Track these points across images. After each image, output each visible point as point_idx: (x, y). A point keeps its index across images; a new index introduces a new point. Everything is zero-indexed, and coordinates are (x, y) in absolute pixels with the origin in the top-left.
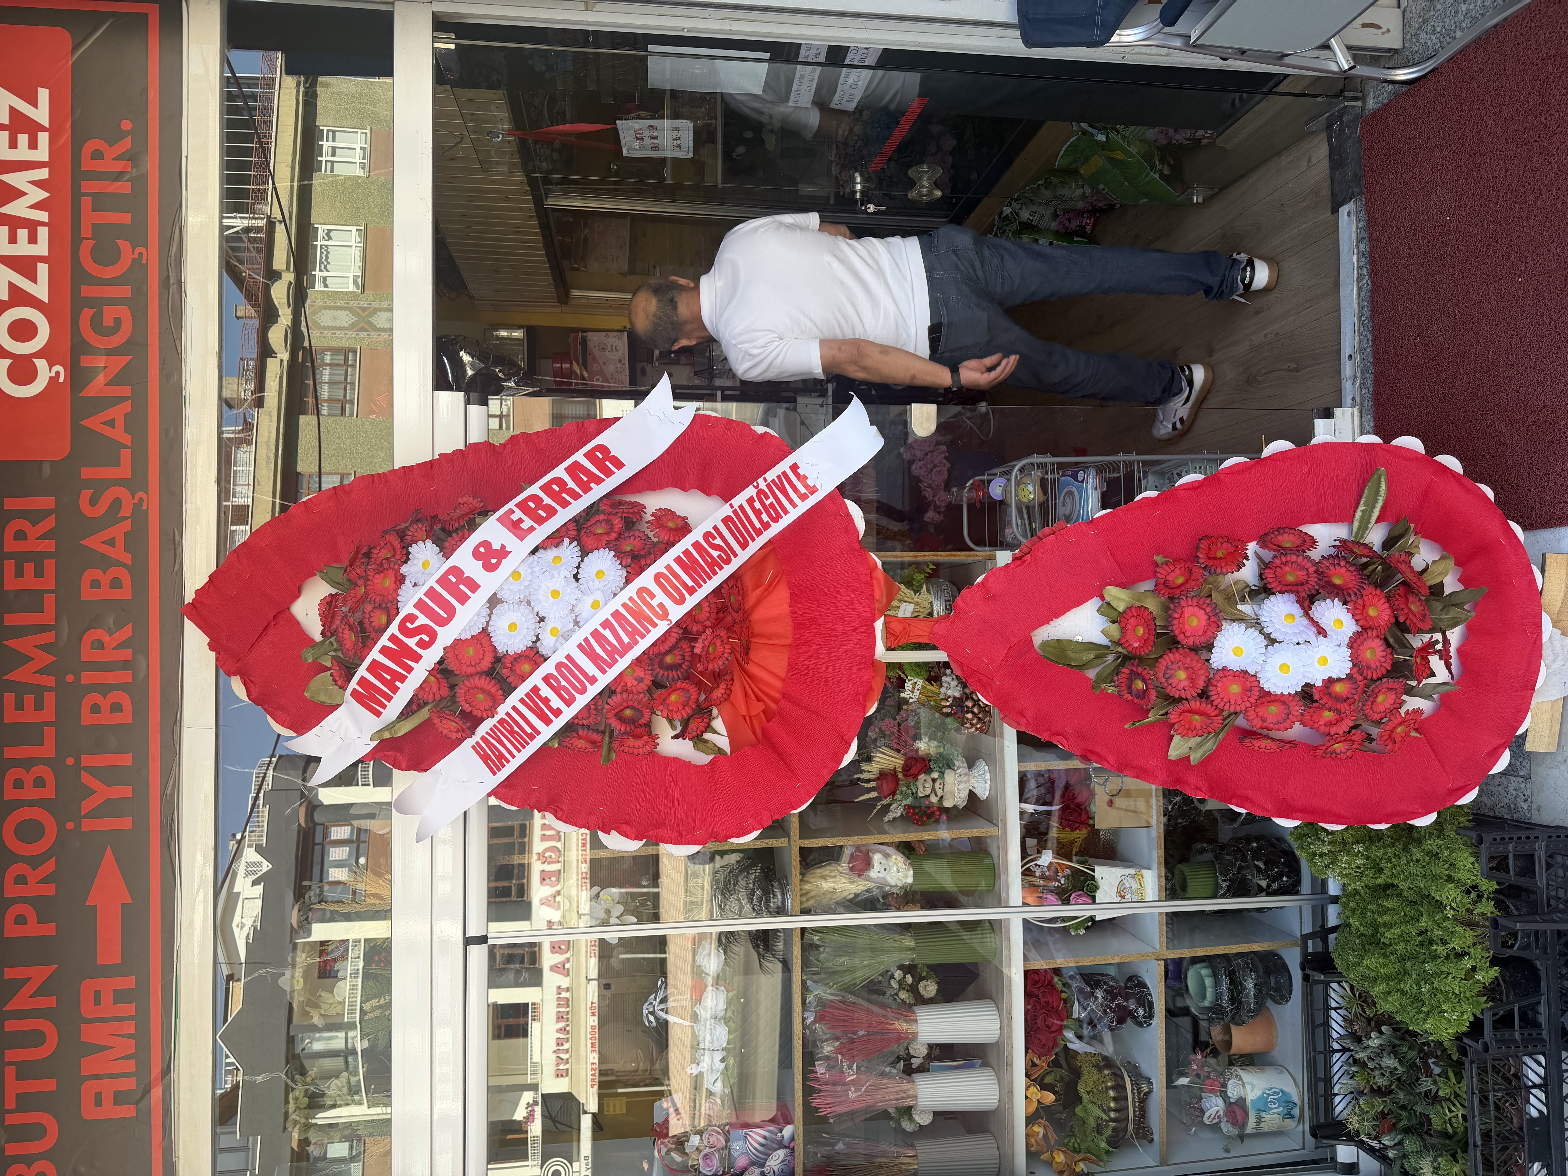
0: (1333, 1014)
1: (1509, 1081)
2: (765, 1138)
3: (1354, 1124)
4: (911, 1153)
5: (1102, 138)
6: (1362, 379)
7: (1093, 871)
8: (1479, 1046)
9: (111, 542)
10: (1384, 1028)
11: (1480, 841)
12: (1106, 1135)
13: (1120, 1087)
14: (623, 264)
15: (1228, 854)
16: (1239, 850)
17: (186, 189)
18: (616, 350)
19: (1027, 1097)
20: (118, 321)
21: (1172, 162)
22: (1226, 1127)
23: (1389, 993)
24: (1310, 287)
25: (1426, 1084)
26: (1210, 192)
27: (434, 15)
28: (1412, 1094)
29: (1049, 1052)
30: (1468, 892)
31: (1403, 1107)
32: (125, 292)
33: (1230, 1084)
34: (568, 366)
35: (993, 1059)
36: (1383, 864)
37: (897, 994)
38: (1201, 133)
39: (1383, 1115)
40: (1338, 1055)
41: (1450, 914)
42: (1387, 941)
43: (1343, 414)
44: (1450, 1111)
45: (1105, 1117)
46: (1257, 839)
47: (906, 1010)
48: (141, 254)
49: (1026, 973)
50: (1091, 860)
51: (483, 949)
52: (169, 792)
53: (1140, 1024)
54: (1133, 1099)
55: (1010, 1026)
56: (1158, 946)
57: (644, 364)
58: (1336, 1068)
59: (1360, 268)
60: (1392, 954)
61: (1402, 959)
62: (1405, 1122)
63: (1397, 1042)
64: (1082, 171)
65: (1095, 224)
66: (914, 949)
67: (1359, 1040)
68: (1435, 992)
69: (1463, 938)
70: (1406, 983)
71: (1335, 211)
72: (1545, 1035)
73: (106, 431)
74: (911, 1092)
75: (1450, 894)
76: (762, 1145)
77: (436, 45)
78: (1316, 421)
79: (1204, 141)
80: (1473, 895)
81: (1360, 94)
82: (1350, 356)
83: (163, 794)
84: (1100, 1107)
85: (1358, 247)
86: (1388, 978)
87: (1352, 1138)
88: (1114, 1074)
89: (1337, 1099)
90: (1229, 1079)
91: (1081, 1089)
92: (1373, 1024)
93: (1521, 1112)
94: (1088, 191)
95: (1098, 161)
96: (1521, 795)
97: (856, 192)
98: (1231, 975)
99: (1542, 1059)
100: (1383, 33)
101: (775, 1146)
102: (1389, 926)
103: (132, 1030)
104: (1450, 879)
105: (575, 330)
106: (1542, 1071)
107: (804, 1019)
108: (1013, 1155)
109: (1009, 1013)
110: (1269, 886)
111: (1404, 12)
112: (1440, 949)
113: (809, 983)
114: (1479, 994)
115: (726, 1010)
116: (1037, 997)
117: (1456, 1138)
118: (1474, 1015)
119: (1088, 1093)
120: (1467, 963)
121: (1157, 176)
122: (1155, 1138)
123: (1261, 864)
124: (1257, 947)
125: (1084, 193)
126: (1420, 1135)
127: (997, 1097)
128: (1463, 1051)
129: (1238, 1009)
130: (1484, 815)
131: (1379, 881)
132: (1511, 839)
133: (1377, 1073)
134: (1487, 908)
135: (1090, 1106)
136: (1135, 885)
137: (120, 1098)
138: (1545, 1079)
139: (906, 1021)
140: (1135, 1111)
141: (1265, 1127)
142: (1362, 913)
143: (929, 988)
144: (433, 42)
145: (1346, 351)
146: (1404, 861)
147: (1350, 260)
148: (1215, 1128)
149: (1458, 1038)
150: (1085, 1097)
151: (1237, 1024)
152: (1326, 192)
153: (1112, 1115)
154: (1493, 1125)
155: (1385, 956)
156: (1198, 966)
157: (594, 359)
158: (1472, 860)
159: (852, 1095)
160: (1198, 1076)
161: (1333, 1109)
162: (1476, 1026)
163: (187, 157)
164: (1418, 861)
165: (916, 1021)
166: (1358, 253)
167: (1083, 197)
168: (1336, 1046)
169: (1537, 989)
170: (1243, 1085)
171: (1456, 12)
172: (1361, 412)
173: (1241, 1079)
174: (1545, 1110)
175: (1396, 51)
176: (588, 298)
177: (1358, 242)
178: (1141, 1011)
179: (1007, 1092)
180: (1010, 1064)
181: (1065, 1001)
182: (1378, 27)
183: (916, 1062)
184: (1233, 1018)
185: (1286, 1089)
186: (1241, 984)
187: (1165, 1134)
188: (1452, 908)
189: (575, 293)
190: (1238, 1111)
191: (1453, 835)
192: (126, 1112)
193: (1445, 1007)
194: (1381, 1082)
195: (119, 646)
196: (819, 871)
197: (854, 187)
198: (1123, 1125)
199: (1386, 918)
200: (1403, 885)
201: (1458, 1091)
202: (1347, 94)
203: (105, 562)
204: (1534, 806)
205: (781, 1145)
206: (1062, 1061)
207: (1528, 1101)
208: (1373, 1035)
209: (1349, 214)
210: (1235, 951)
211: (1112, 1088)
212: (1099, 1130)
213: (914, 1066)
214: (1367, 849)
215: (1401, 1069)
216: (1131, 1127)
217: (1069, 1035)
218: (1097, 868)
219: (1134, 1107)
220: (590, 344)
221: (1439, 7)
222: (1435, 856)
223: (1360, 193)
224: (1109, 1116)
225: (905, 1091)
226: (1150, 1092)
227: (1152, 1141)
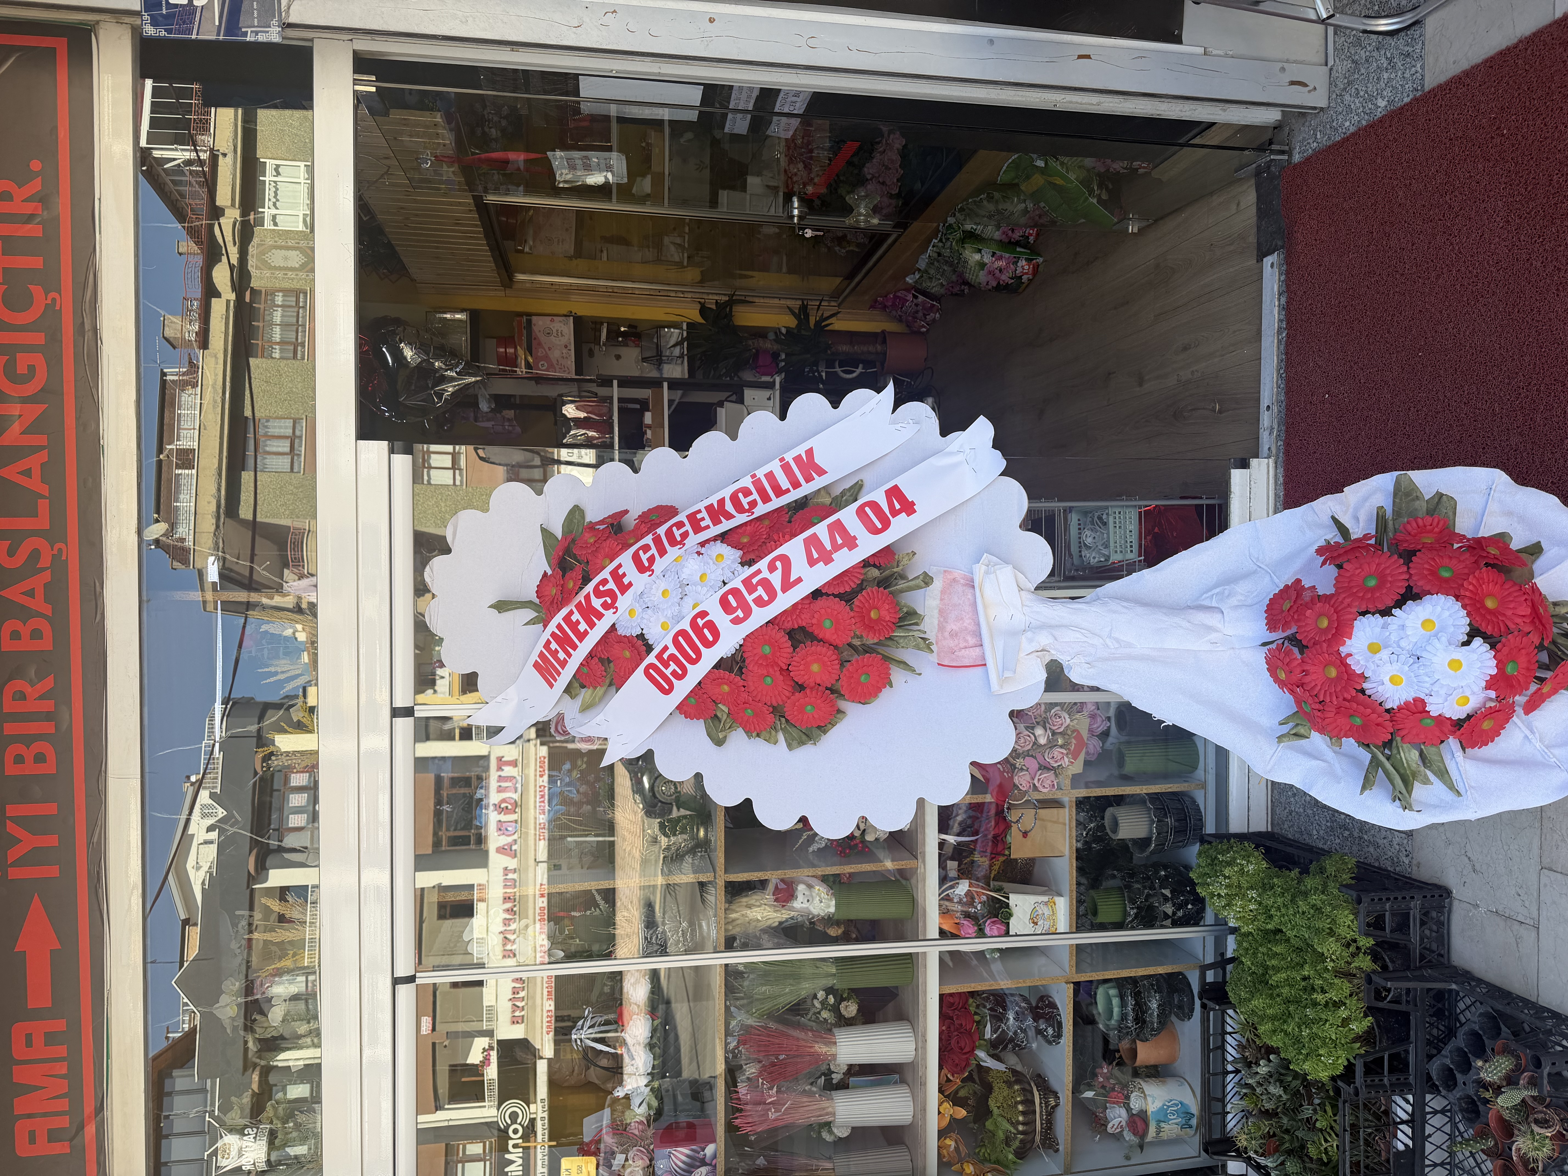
0: (1228, 1038)
1: (1379, 1119)
2: (688, 1156)
3: (1242, 1141)
4: (829, 1165)
5: (1040, 163)
6: (1278, 431)
7: (1008, 898)
8: (1351, 1090)
9: (31, 594)
10: (1272, 1057)
11: (1359, 902)
12: (1014, 1147)
13: (1029, 1102)
14: (569, 247)
15: (1137, 882)
16: (1148, 878)
17: (100, 233)
18: (562, 335)
19: (939, 1113)
20: (32, 369)
21: (1110, 186)
22: (1128, 1136)
23: (1274, 1031)
24: (1235, 332)
25: (1307, 1112)
26: (1144, 224)
27: (355, 53)
28: (1294, 1120)
29: (963, 1070)
30: (1348, 945)
31: (1287, 1131)
32: (39, 338)
33: (1133, 1096)
34: (512, 350)
35: (909, 1077)
36: (1273, 912)
37: (819, 1013)
38: (1136, 164)
39: (1270, 1136)
40: (1231, 1076)
41: (1330, 965)
42: (1274, 984)
43: (1259, 464)
44: (1326, 1141)
45: (1013, 1130)
46: (1165, 867)
47: (826, 1031)
48: (54, 300)
49: (941, 996)
50: (1006, 886)
51: (411, 987)
52: (95, 840)
53: (1050, 1043)
54: (1041, 1112)
55: (924, 1048)
56: (1068, 971)
57: (592, 346)
58: (1229, 1088)
59: (1280, 321)
60: (1278, 995)
61: (1287, 1001)
62: (1287, 1145)
63: (1283, 1071)
64: (1023, 188)
65: (1038, 235)
66: (835, 975)
67: (1249, 1065)
68: (1313, 1037)
69: (1341, 989)
70: (1289, 1025)
71: (1260, 259)
72: (1411, 1079)
73: (22, 480)
74: (830, 1110)
75: (1331, 947)
76: (683, 1162)
77: (357, 88)
78: (1232, 471)
79: (1141, 171)
80: (1352, 949)
81: (1287, 148)
82: (1268, 407)
83: (89, 842)
84: (1009, 1121)
85: (1279, 300)
86: (1273, 1018)
87: (1241, 1154)
88: (1023, 1090)
89: (1229, 1117)
90: (1132, 1092)
91: (992, 1103)
92: (1263, 1050)
93: (1389, 1146)
94: (1030, 206)
95: (1038, 180)
96: (1403, 850)
97: (794, 216)
98: (1137, 995)
99: (1410, 1098)
100: (1309, 91)
101: (698, 1164)
102: (1277, 969)
103: (64, 1071)
104: (1331, 933)
105: (520, 314)
106: (1409, 1109)
107: (727, 1044)
108: (925, 1168)
109: (924, 1036)
110: (1174, 913)
111: (1331, 69)
112: (1319, 997)
113: (732, 1009)
114: (1355, 1040)
115: (651, 1037)
116: (951, 1018)
117: (1331, 1165)
118: (1348, 1060)
119: (999, 1108)
120: (1343, 1013)
121: (1095, 201)
122: (1061, 1149)
123: (1167, 892)
124: (1161, 970)
125: (1026, 207)
126: (1300, 1158)
127: (912, 1113)
128: (1338, 1091)
129: (1142, 1028)
130: (1370, 865)
131: (1269, 927)
132: (1388, 899)
133: (1264, 1097)
134: (1365, 963)
135: (1000, 1119)
136: (1047, 911)
137: (53, 1136)
138: (1412, 1115)
139: (825, 1044)
140: (1042, 1124)
141: (1164, 1136)
142: (1254, 953)
143: (850, 1009)
144: (354, 84)
145: (1265, 400)
146: (1291, 911)
147: (1272, 312)
148: (1118, 1137)
149: (1333, 1079)
150: (996, 1111)
151: (1142, 1041)
152: (1252, 239)
153: (1021, 1128)
154: (1362, 1158)
155: (1271, 997)
156: (1106, 985)
157: (540, 344)
158: (1351, 917)
159: (772, 1115)
160: (1103, 1087)
161: (1225, 1126)
162: (1350, 1068)
163: (100, 199)
164: (1304, 913)
165: (835, 1043)
166: (1279, 306)
167: (1026, 211)
168: (1230, 1068)
169: (1406, 1039)
170: (1145, 1097)
171: (1378, 79)
172: (1276, 463)
173: (1143, 1092)
174: (1410, 1143)
175: (1322, 109)
176: (533, 282)
177: (1280, 294)
178: (1050, 1031)
179: (921, 1109)
180: (924, 1084)
181: (978, 1022)
182: (1305, 85)
183: (836, 1078)
184: (1138, 1035)
185: (1186, 1102)
186: (1145, 1004)
187: (1069, 1145)
188: (1332, 960)
189: (520, 277)
190: (1140, 1124)
191: (1335, 892)
192: (59, 1148)
193: (1321, 1052)
194: (1269, 1106)
195: (41, 698)
196: (744, 900)
197: (792, 211)
198: (1030, 1137)
199: (1274, 962)
200: (1290, 934)
201: (1333, 1124)
202: (1274, 147)
203: (25, 613)
204: (1414, 862)
205: (703, 1163)
206: (976, 1077)
207: (1395, 1136)
208: (1262, 1062)
209: (1272, 266)
210: (1141, 974)
211: (1022, 1102)
212: (1007, 1141)
213: (834, 1082)
214: (1259, 895)
215: (1285, 1097)
216: (1038, 1138)
217: (981, 1054)
218: (1011, 896)
219: (1041, 1119)
220: (535, 328)
221: (1363, 71)
222: (1319, 910)
223: (1282, 247)
224: (1017, 1129)
225: (824, 1109)
226: (1057, 1105)
227: (1057, 1151)
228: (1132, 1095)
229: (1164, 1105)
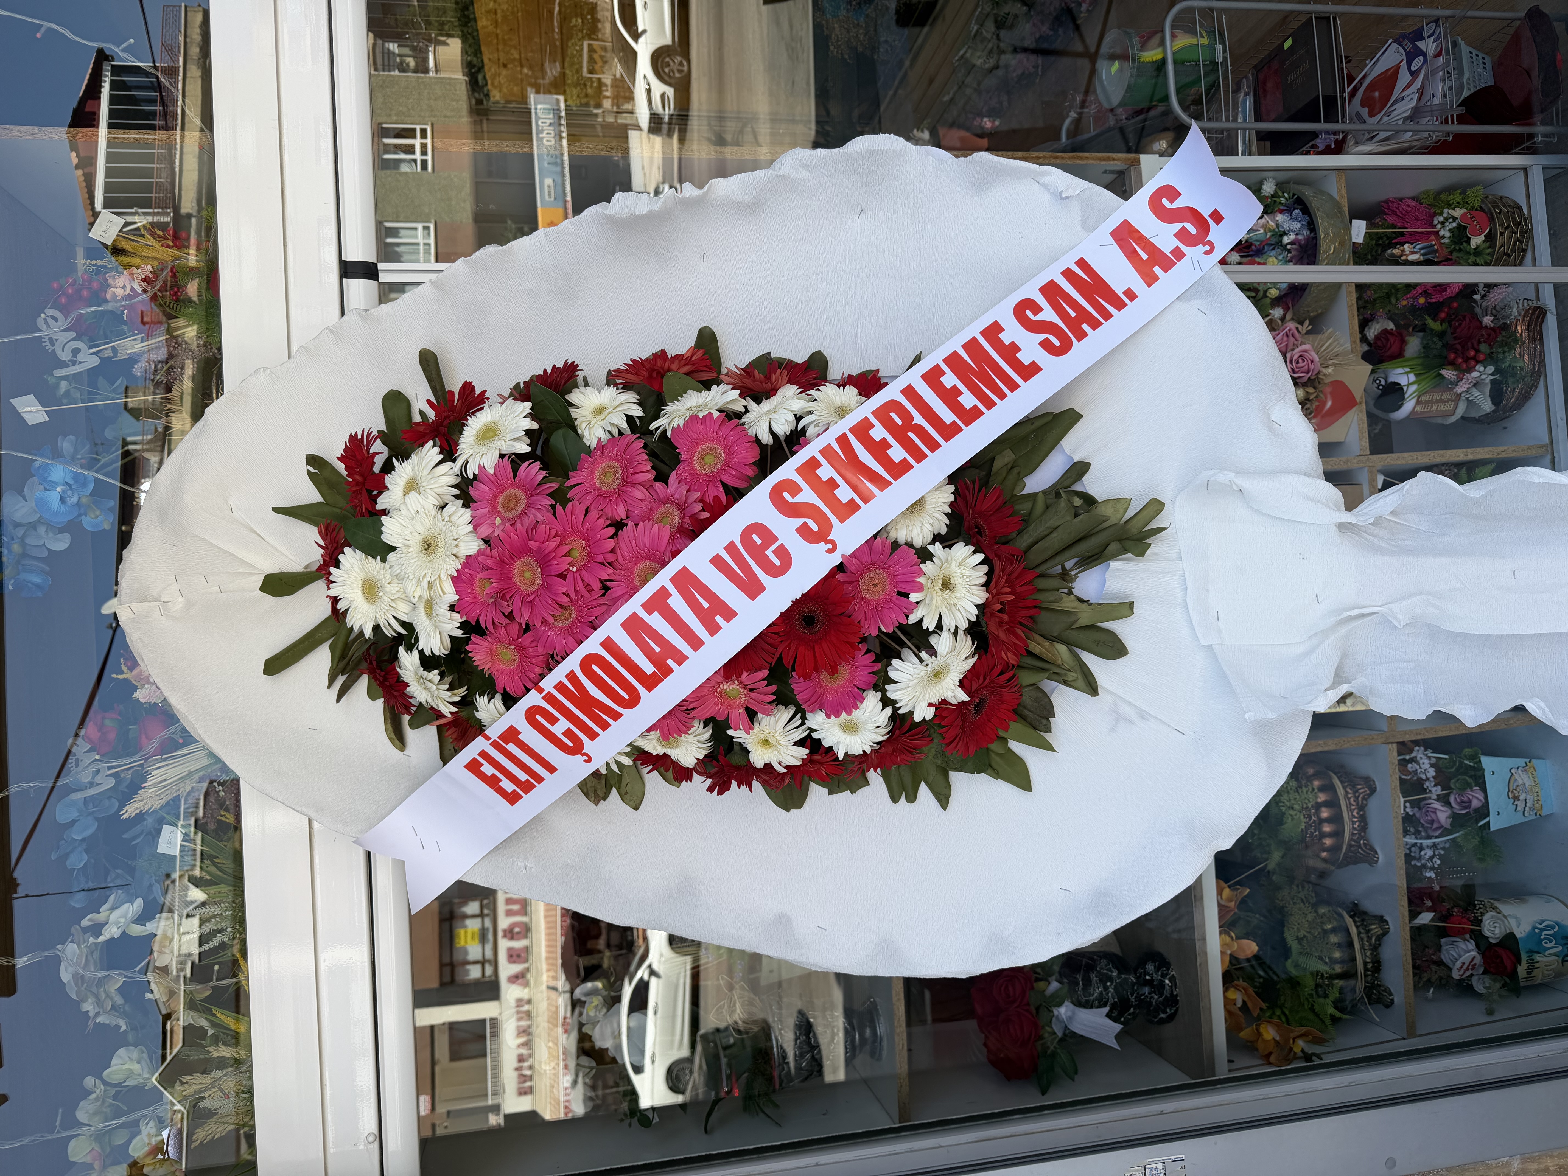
19: (1222, 945)
22: (1484, 979)
33: (1487, 919)
54: (1362, 947)
90: (1482, 914)
91: (1290, 938)
119: (1300, 940)
122: (1396, 1000)
135: (1303, 959)
140: (1365, 963)
141: (1539, 976)
148: (1469, 984)
150: (1297, 946)
153: (1338, 968)
170: (1506, 918)
173: (1500, 912)
185: (1562, 921)
190: (1502, 954)
198: (1351, 982)
212: (1320, 991)
216: (1361, 985)
219: (1364, 956)
224: (1331, 971)
226: (1386, 932)
227: (1390, 1005)
228: (1485, 918)
229: (1534, 928)
